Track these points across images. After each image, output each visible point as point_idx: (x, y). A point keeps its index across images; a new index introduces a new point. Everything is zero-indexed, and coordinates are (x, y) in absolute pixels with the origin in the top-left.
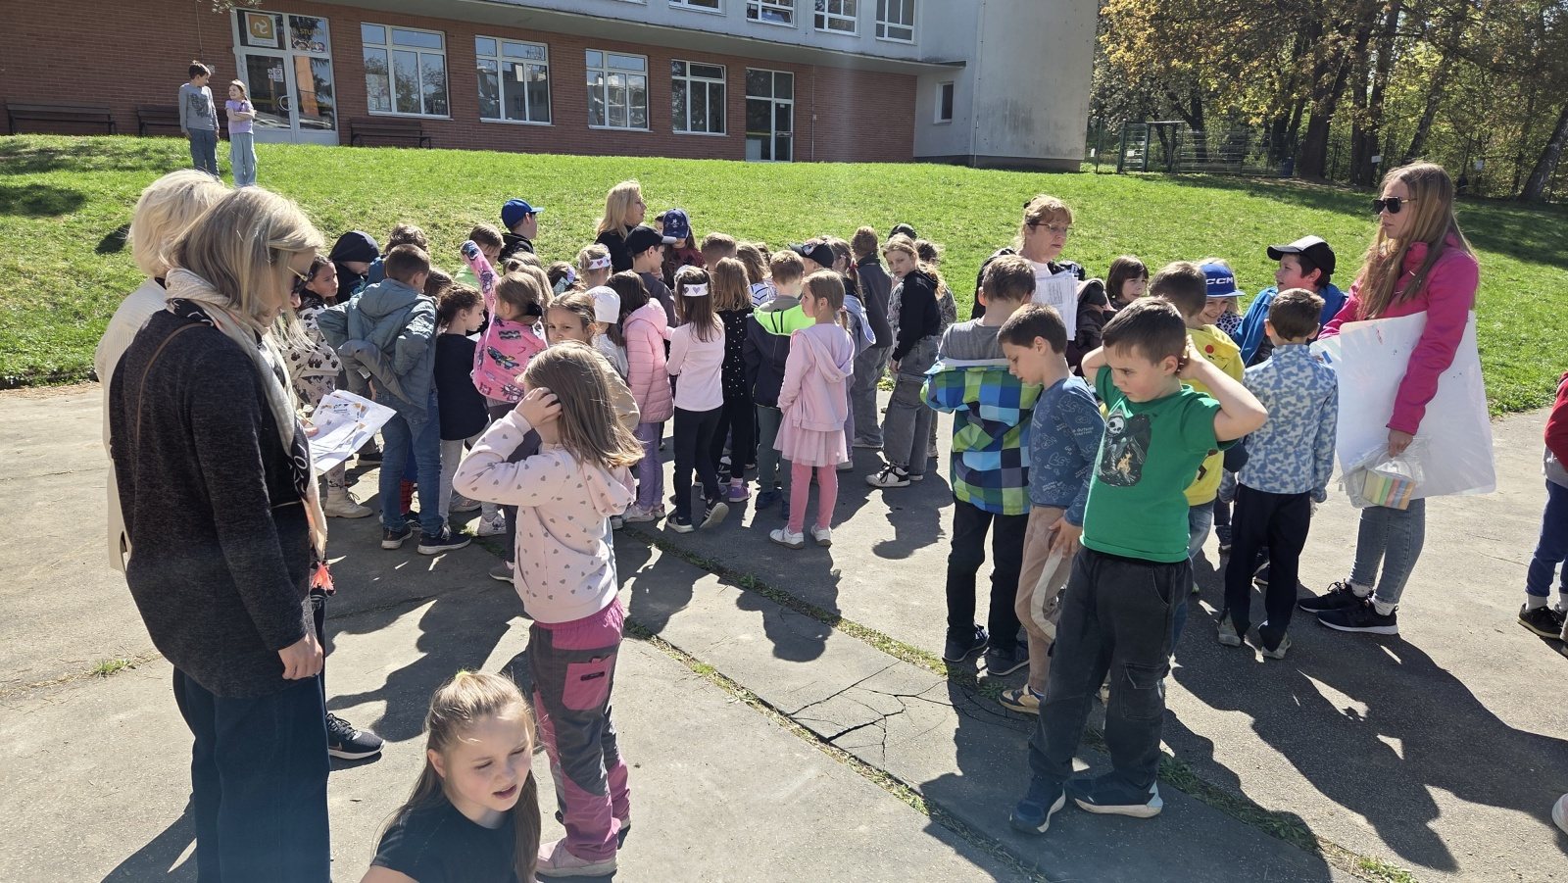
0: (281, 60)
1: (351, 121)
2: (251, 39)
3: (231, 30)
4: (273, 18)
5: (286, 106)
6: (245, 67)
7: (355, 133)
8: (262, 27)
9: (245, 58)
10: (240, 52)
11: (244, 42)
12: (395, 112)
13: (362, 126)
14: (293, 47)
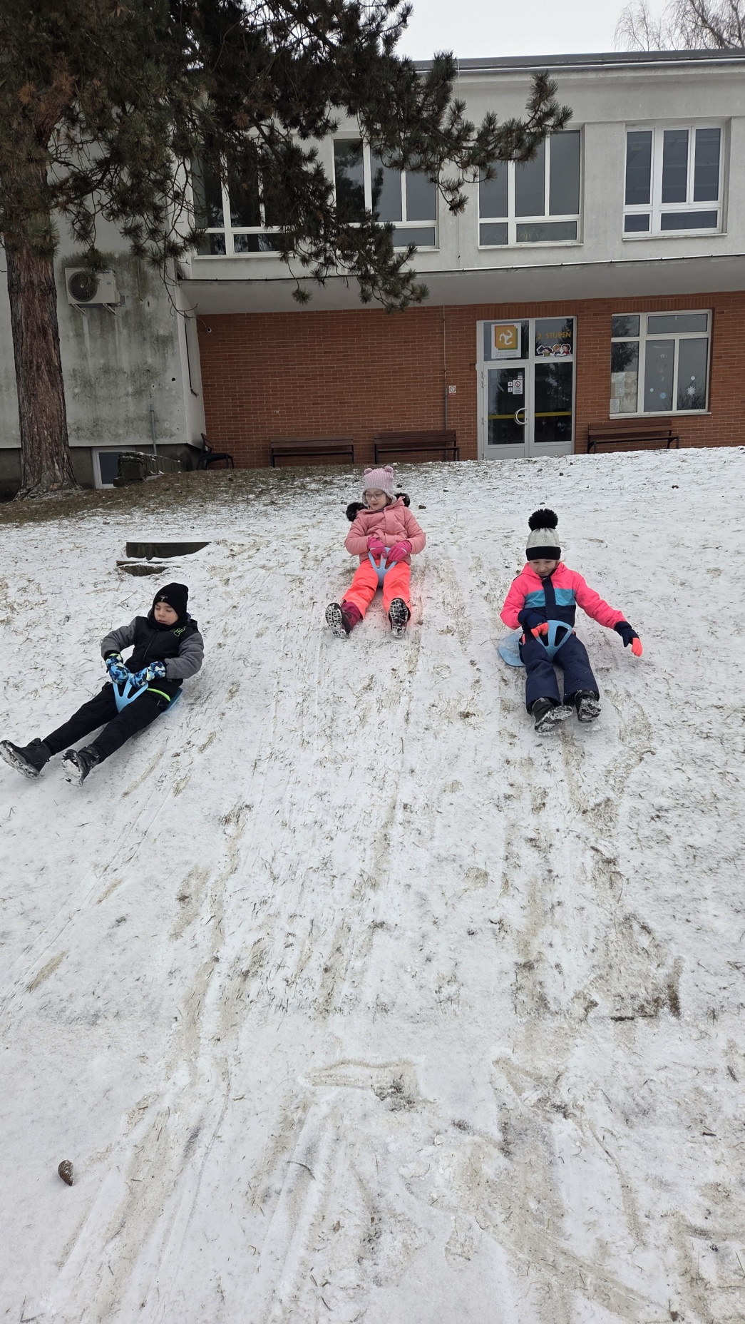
0: (522, 370)
1: (590, 428)
2: (494, 350)
3: (475, 346)
4: (519, 326)
5: (522, 420)
6: (486, 383)
7: (591, 441)
8: (507, 338)
9: (486, 374)
10: (483, 368)
11: (488, 357)
12: (641, 413)
13: (601, 432)
14: (536, 354)
